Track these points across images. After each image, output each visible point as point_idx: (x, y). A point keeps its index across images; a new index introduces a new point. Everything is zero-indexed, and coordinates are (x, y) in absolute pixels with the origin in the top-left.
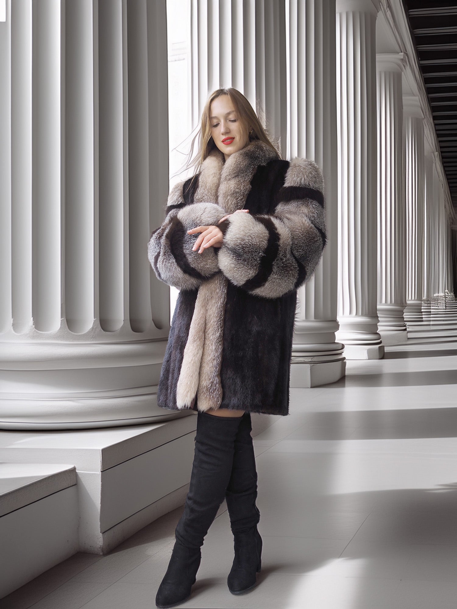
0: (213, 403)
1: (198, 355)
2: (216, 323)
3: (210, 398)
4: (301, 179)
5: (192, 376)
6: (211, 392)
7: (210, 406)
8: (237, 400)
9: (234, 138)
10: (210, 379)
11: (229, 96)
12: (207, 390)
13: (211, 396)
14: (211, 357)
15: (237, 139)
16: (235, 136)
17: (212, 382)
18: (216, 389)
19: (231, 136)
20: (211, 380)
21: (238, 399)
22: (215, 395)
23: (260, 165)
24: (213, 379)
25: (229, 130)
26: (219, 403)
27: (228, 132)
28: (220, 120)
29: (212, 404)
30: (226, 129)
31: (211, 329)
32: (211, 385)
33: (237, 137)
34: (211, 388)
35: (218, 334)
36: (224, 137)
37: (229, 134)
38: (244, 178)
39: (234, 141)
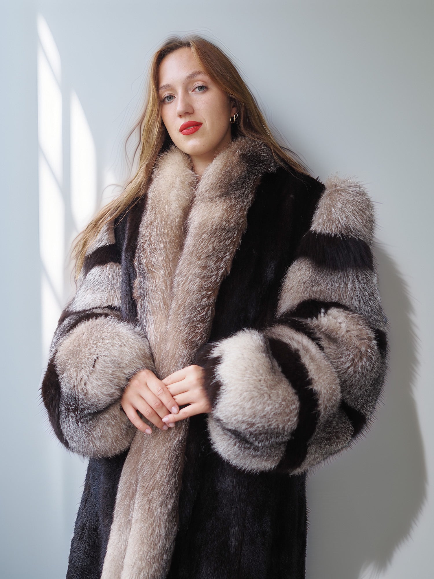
2: (167, 480)
9: (200, 124)
11: (193, 50)
15: (207, 125)
16: (203, 121)
19: (195, 121)
23: (266, 173)
25: (191, 108)
27: (188, 112)
28: (176, 92)
33: (207, 123)
35: (170, 506)
36: (182, 122)
37: (191, 115)
38: (241, 199)
39: (201, 129)
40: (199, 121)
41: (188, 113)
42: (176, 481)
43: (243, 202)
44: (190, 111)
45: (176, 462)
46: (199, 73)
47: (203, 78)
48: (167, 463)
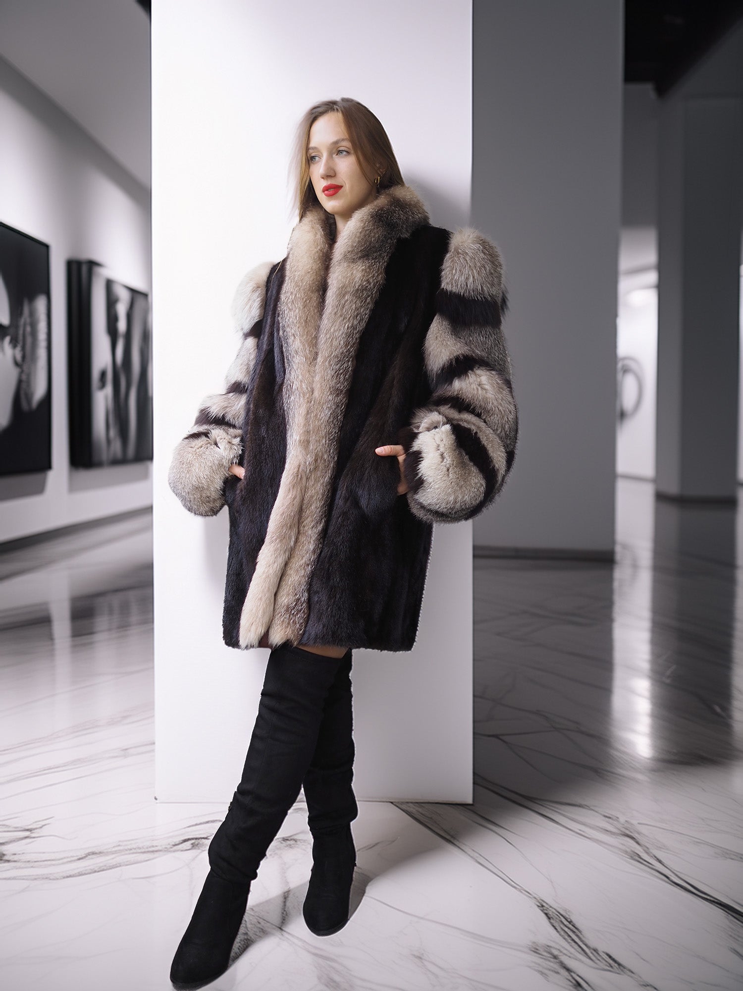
0: (293, 631)
1: (276, 565)
3: (289, 623)
4: (467, 279)
5: (261, 599)
6: (293, 613)
7: (287, 637)
8: (321, 626)
9: (340, 187)
10: (296, 595)
12: (287, 610)
13: (292, 621)
14: (304, 561)
15: (347, 187)
16: (344, 184)
17: (298, 599)
18: (301, 609)
19: (336, 184)
20: (298, 596)
21: (324, 627)
22: (298, 618)
23: (399, 239)
24: (301, 594)
25: (332, 171)
26: (301, 632)
27: (330, 174)
28: (321, 153)
29: (290, 632)
30: (328, 169)
31: (309, 519)
32: (296, 604)
33: (347, 185)
34: (294, 608)
36: (326, 183)
37: (333, 178)
38: (377, 260)
39: (341, 191)
40: (339, 184)
41: (330, 176)
42: (326, 510)
43: (379, 263)
44: (333, 175)
45: (328, 495)
46: (343, 140)
47: (346, 145)
48: (321, 497)
